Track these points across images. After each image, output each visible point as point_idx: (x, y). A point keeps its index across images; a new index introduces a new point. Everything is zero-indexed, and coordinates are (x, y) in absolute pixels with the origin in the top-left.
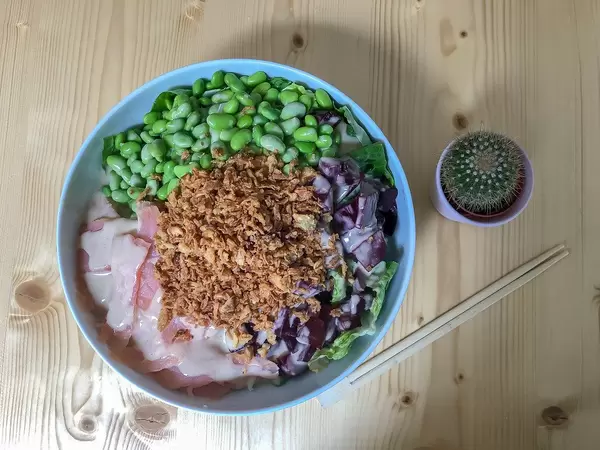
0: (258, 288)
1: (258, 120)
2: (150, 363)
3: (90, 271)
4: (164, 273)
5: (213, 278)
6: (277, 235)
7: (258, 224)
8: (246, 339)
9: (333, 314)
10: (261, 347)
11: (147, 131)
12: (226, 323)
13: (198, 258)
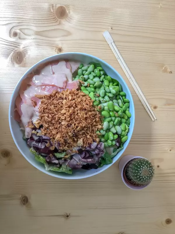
0: (55, 129)
1: (113, 118)
2: (23, 93)
3: (52, 66)
4: (55, 95)
5: (56, 113)
6: (74, 135)
7: (77, 127)
8: (37, 126)
9: (51, 155)
10: (35, 131)
11: (105, 78)
12: (42, 118)
13: (62, 107)
